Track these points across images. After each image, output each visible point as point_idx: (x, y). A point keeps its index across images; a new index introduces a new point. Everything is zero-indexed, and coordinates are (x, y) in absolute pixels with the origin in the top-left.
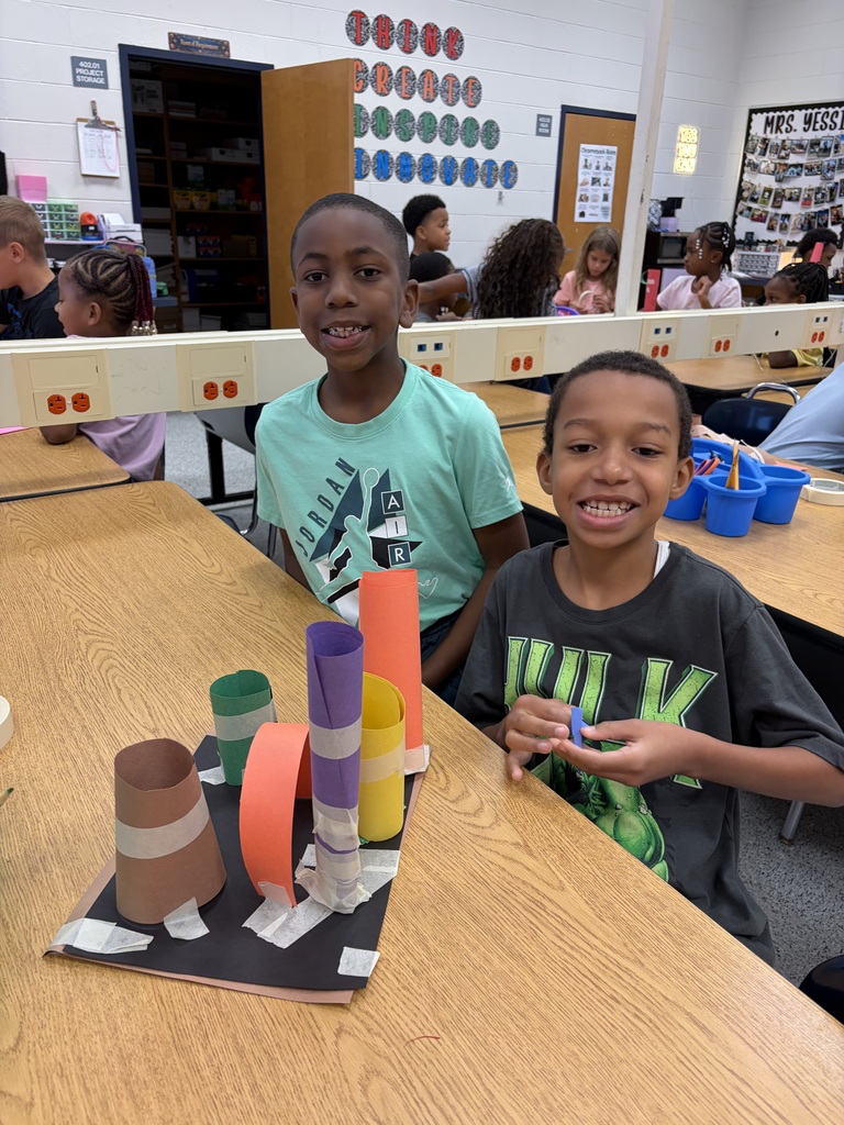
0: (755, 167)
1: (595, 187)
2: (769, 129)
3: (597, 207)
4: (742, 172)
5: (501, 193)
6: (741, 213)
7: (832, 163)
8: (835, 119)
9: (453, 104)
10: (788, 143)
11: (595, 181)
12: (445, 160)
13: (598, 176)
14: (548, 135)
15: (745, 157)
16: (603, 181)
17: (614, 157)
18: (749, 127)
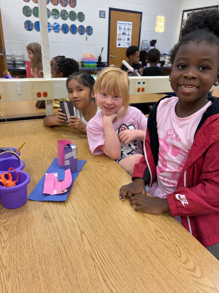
1: (124, 36)
3: (125, 42)
5: (86, 37)
9: (65, 6)
11: (124, 34)
12: (63, 25)
13: (125, 32)
14: (104, 17)
16: (127, 34)
17: (131, 26)
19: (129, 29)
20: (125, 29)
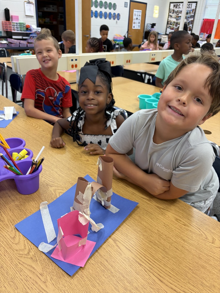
0: (171, 16)
1: (137, 20)
2: (174, 7)
3: (137, 25)
4: (168, 17)
5: (117, 21)
6: (168, 27)
7: (189, 16)
8: (190, 6)
10: (179, 11)
11: (137, 19)
12: (105, 13)
14: (127, 7)
15: (169, 14)
16: (139, 19)
17: (141, 13)
18: (170, 7)
19: (140, 16)
20: (137, 15)
